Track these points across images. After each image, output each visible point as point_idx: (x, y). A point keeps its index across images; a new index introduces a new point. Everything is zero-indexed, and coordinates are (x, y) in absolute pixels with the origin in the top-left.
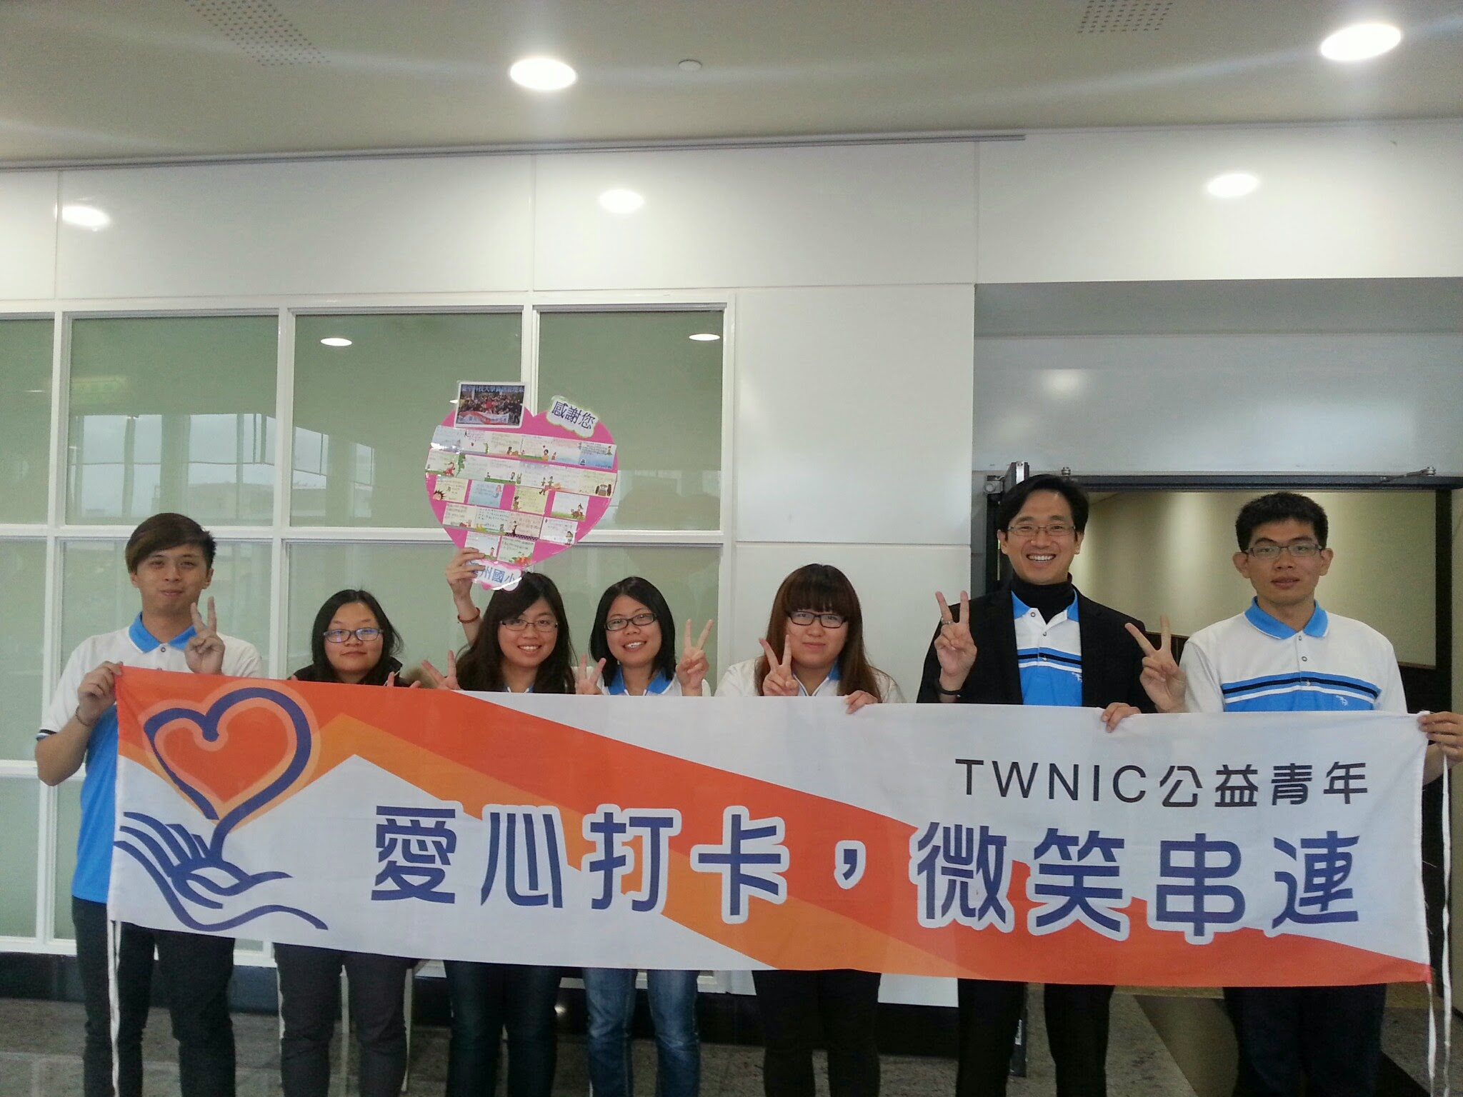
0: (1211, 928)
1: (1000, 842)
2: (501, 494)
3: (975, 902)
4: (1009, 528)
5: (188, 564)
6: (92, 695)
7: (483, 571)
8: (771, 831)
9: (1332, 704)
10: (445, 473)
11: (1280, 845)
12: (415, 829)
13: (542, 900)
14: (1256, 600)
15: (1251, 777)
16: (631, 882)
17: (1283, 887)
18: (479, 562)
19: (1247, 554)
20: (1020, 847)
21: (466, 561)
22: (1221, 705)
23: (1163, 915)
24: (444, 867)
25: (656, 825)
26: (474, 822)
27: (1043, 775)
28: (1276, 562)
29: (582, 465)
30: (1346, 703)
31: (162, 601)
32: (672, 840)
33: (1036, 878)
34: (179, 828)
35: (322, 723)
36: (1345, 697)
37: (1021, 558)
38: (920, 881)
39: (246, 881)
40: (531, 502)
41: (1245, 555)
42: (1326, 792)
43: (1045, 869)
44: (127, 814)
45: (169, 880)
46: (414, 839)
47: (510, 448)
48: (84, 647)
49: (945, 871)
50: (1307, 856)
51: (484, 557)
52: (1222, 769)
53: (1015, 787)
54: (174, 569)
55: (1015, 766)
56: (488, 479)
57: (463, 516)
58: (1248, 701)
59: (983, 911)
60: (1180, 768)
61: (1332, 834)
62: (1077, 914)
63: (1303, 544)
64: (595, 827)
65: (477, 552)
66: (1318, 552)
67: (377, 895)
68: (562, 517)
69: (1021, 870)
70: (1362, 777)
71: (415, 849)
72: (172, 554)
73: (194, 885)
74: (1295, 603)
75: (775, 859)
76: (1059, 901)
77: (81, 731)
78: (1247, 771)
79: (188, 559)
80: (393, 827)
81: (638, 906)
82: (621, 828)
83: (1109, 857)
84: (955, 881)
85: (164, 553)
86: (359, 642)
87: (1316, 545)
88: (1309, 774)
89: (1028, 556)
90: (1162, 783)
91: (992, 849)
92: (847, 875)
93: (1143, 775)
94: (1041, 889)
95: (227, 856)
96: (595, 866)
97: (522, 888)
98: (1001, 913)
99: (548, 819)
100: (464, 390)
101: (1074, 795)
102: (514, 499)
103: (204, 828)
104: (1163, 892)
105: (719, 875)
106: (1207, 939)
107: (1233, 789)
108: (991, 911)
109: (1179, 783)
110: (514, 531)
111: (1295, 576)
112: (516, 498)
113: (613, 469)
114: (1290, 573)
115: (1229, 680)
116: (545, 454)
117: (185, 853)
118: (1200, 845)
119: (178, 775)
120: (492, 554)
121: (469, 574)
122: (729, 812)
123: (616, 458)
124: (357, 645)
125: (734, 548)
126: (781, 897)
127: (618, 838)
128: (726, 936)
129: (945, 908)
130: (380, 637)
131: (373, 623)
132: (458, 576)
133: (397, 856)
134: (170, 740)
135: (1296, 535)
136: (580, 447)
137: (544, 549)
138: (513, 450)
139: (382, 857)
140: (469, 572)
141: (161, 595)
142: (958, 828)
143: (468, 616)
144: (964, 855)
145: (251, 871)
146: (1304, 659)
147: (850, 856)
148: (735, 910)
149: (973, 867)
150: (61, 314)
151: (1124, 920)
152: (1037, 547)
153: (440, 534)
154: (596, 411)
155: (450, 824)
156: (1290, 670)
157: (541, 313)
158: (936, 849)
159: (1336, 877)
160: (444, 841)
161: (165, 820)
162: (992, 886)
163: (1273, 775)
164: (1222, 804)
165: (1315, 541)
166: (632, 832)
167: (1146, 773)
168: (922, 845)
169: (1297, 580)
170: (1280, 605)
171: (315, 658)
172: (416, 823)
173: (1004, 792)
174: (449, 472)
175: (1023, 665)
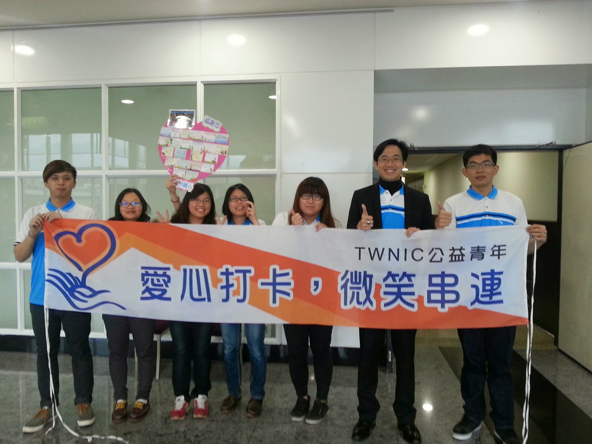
0: (447, 306)
1: (371, 277)
2: (186, 154)
3: (362, 298)
4: (378, 160)
5: (67, 179)
6: (34, 226)
7: (180, 183)
8: (287, 274)
9: (497, 223)
10: (165, 146)
11: (474, 275)
12: (156, 274)
13: (203, 299)
14: (471, 186)
15: (462, 251)
16: (236, 293)
17: (474, 290)
18: (178, 180)
19: (467, 168)
20: (378, 278)
21: (173, 180)
22: (456, 225)
23: (430, 301)
24: (167, 289)
25: (245, 272)
26: (177, 272)
27: (386, 252)
28: (477, 170)
29: (216, 143)
30: (502, 223)
31: (58, 193)
32: (251, 278)
33: (384, 289)
34: (70, 274)
35: (120, 236)
36: (502, 221)
37: (382, 171)
38: (342, 292)
39: (95, 293)
40: (197, 157)
41: (466, 169)
42: (491, 255)
43: (387, 286)
44: (50, 270)
45: (67, 293)
46: (155, 278)
47: (189, 136)
48: (30, 211)
49: (351, 288)
50: (483, 279)
51: (180, 178)
52: (452, 248)
53: (376, 257)
54: (62, 180)
55: (376, 249)
56: (181, 148)
57: (172, 162)
58: (465, 223)
59: (365, 303)
60: (436, 249)
61: (493, 271)
62: (399, 302)
63: (487, 163)
64: (222, 274)
65: (177, 176)
66: (493, 166)
67: (142, 299)
68: (208, 163)
69: (378, 286)
70: (505, 250)
71: (156, 282)
72: (60, 175)
73: (77, 294)
74: (484, 186)
75: (289, 284)
76: (392, 297)
77: (31, 240)
78: (461, 249)
79: (67, 177)
80: (147, 274)
81: (239, 301)
82: (232, 274)
83: (410, 280)
84: (354, 292)
85: (58, 174)
86: (133, 208)
87: (492, 164)
88: (485, 249)
89: (385, 170)
90: (429, 254)
91: (368, 279)
92: (315, 290)
93: (422, 251)
94: (386, 293)
95: (88, 284)
96: (222, 287)
97: (196, 295)
98: (371, 303)
99: (205, 271)
100: (172, 113)
101: (397, 259)
102: (191, 156)
103: (79, 275)
104: (429, 293)
105: (268, 290)
106: (446, 310)
107: (455, 256)
108: (368, 302)
109: (435, 254)
110: (191, 168)
111: (485, 175)
112: (191, 155)
113: (227, 144)
114: (483, 174)
115: (459, 215)
116: (202, 138)
117: (73, 283)
118: (443, 275)
119: (68, 256)
120: (183, 177)
121: (175, 185)
122: (271, 268)
123: (228, 139)
124: (133, 209)
125: (281, 176)
126: (291, 297)
127: (230, 277)
128: (271, 311)
129: (351, 302)
130: (141, 206)
131: (138, 200)
132: (170, 185)
133: (149, 284)
134: (64, 242)
135: (484, 160)
136: (215, 135)
137: (203, 175)
138: (190, 137)
139: (144, 285)
140: (174, 184)
141: (57, 191)
142: (356, 272)
143: (175, 200)
144: (358, 281)
145: (97, 289)
146: (487, 207)
147: (316, 283)
148: (274, 301)
149: (361, 285)
150: (16, 88)
151: (416, 304)
152: (388, 167)
153: (166, 172)
154: (220, 121)
155: (168, 273)
156: (481, 211)
157: (205, 85)
158: (348, 280)
159: (495, 287)
160: (166, 279)
161: (64, 271)
162: (368, 293)
163: (471, 250)
164: (452, 261)
165: (492, 162)
166: (236, 275)
167: (423, 250)
168: (343, 279)
169: (485, 177)
170: (479, 187)
171: (116, 214)
172: (156, 273)
173: (372, 259)
174: (167, 145)
175: (383, 212)
